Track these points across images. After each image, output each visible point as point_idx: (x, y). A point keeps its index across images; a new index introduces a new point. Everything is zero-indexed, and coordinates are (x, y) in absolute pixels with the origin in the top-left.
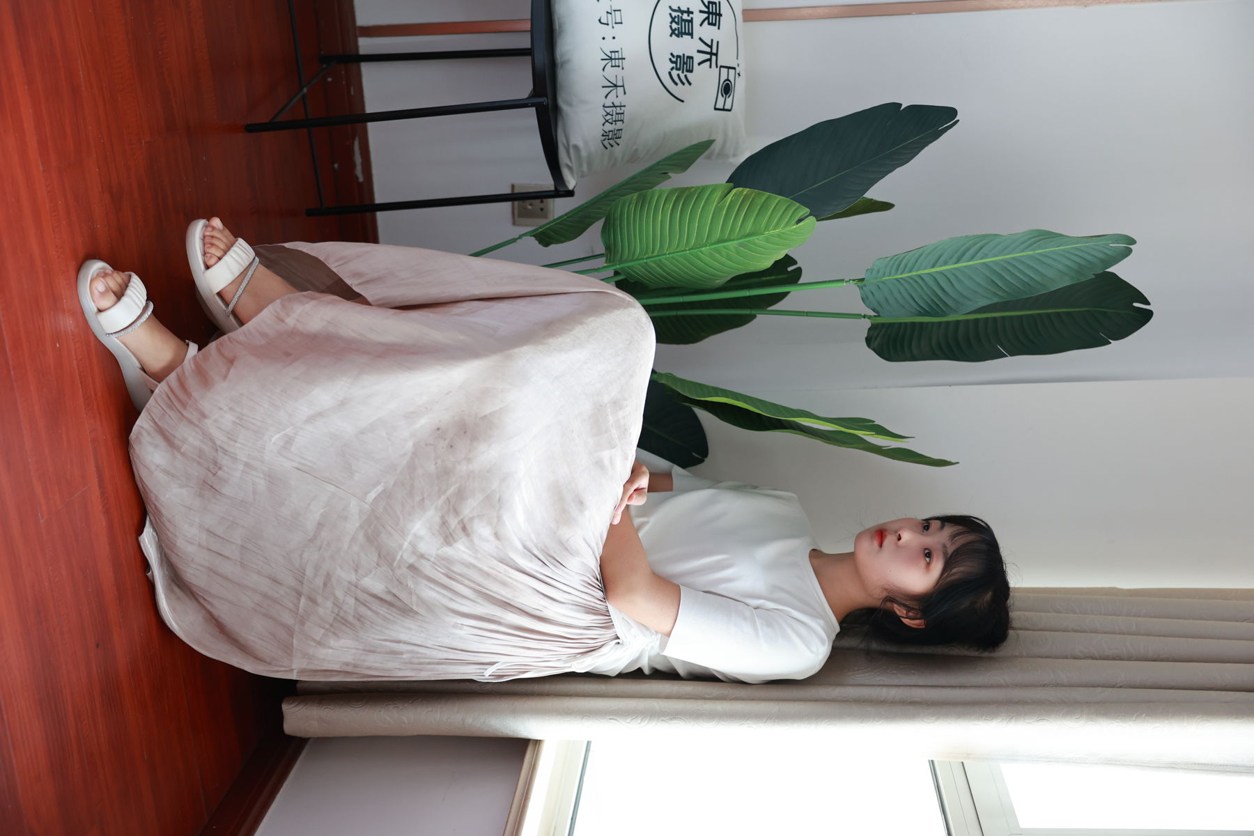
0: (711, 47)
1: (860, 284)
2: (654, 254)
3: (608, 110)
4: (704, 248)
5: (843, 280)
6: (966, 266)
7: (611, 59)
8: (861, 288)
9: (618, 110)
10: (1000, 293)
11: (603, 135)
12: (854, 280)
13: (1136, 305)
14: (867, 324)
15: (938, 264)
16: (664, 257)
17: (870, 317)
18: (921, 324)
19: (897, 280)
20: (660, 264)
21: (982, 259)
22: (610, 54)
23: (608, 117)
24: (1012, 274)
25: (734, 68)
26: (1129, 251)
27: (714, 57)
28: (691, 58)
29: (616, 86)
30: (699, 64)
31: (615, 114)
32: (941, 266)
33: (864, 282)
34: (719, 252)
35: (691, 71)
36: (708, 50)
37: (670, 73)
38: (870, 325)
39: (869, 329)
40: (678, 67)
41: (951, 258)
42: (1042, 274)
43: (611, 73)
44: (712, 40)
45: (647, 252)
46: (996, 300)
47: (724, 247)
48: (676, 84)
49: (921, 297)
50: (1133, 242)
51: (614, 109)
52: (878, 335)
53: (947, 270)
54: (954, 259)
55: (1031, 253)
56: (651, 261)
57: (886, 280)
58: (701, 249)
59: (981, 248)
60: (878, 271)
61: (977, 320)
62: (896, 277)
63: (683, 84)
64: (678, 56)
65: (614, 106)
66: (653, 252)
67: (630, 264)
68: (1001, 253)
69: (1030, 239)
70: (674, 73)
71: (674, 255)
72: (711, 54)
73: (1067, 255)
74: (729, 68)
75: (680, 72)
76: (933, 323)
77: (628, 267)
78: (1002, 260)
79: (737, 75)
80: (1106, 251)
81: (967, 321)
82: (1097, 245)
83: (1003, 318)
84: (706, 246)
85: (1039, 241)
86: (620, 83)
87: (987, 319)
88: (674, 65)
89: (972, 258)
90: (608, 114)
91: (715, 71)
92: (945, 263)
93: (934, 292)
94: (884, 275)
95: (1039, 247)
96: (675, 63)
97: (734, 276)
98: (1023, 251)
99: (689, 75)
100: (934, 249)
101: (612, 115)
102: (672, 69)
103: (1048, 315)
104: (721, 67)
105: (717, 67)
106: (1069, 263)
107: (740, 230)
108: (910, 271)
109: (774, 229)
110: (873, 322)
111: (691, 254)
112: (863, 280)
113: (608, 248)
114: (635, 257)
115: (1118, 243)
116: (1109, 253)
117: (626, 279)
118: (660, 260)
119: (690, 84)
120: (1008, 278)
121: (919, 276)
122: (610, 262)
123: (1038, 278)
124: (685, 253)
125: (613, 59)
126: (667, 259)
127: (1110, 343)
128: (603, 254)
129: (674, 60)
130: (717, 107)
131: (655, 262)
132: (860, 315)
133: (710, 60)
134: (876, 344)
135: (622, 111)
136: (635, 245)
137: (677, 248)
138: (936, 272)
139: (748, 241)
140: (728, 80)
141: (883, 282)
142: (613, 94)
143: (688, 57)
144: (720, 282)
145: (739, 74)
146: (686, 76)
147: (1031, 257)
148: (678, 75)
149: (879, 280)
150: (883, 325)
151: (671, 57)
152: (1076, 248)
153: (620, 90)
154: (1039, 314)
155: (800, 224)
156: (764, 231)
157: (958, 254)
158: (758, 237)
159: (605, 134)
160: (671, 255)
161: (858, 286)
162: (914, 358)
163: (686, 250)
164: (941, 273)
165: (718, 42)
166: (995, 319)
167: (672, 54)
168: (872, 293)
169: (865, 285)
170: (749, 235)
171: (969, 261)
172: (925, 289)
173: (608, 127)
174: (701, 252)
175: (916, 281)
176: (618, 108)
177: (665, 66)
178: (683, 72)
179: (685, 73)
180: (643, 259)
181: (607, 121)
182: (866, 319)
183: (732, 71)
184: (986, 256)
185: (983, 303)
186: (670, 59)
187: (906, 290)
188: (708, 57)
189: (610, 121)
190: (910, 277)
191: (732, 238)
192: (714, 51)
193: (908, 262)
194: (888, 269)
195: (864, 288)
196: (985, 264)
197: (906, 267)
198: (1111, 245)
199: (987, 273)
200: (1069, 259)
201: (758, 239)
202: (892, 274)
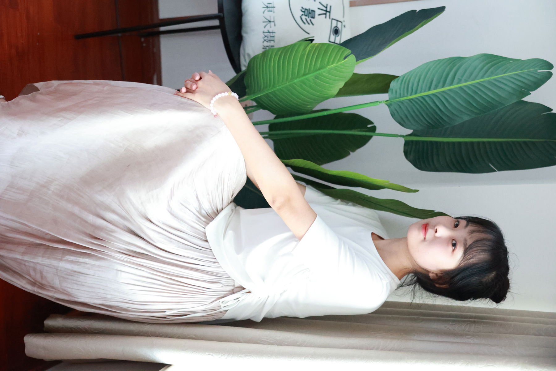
0: (326, 7)
2: (271, 87)
3: (266, 34)
7: (267, 7)
8: (389, 106)
9: (271, 35)
10: (475, 111)
11: (263, 48)
12: (384, 101)
14: (402, 141)
15: (432, 87)
16: (276, 89)
17: (403, 136)
19: (409, 100)
20: (275, 95)
21: (458, 83)
22: (267, 5)
23: (266, 38)
24: (480, 96)
25: (341, 22)
26: (550, 75)
27: (328, 14)
28: (314, 11)
29: (270, 21)
30: (319, 15)
31: (269, 36)
35: (313, 17)
36: (325, 9)
37: (301, 17)
38: (404, 143)
40: (306, 14)
42: (499, 96)
43: (268, 15)
44: (327, 5)
46: (473, 116)
47: (307, 79)
48: (304, 23)
49: (427, 114)
50: (552, 67)
51: (269, 34)
53: (438, 93)
54: (441, 83)
55: (489, 79)
56: (270, 93)
57: (403, 100)
58: (295, 81)
59: (456, 74)
60: (396, 92)
62: (408, 98)
63: (309, 24)
64: (306, 9)
65: (269, 32)
67: (260, 95)
68: (470, 78)
70: (304, 17)
72: (326, 11)
73: (512, 80)
74: (338, 21)
75: (307, 17)
78: (471, 85)
79: (343, 27)
80: (537, 76)
84: (297, 79)
86: (272, 20)
87: (478, 144)
88: (303, 13)
89: (452, 82)
90: (266, 36)
91: (328, 21)
92: (436, 87)
93: (434, 110)
94: (400, 96)
95: (492, 74)
96: (304, 12)
99: (312, 19)
101: (268, 37)
102: (302, 15)
104: (333, 19)
105: (330, 18)
106: (513, 86)
107: (314, 68)
108: (416, 93)
109: (332, 64)
110: (405, 139)
111: (290, 84)
112: (388, 100)
115: (543, 70)
116: (539, 77)
119: (313, 24)
120: (477, 98)
121: (423, 97)
125: (269, 7)
126: (278, 91)
129: (303, 10)
130: (331, 40)
131: (272, 93)
132: (398, 135)
133: (325, 14)
134: (412, 157)
135: (273, 36)
137: (282, 81)
139: (319, 74)
140: (337, 27)
141: (402, 102)
142: (268, 26)
143: (312, 11)
145: (344, 26)
146: (310, 20)
147: (489, 82)
148: (306, 19)
149: (397, 99)
150: (412, 142)
151: (301, 9)
153: (272, 24)
155: (346, 60)
156: (327, 66)
158: (324, 70)
159: (264, 48)
161: (387, 105)
162: (437, 170)
164: (434, 95)
165: (331, 7)
166: (484, 145)
167: (302, 8)
168: (397, 111)
170: (320, 69)
172: (429, 108)
173: (266, 44)
174: (295, 83)
175: (422, 102)
176: (271, 34)
177: (298, 14)
178: (309, 17)
179: (310, 18)
180: (265, 91)
181: (265, 40)
183: (339, 23)
185: (466, 118)
186: (301, 10)
188: (324, 12)
189: (267, 40)
190: (416, 98)
191: (310, 72)
192: (328, 10)
193: (413, 85)
194: (402, 90)
195: (391, 106)
196: (461, 88)
197: (412, 89)
198: (538, 71)
199: (464, 96)
200: (513, 83)
201: (324, 72)
202: (405, 95)
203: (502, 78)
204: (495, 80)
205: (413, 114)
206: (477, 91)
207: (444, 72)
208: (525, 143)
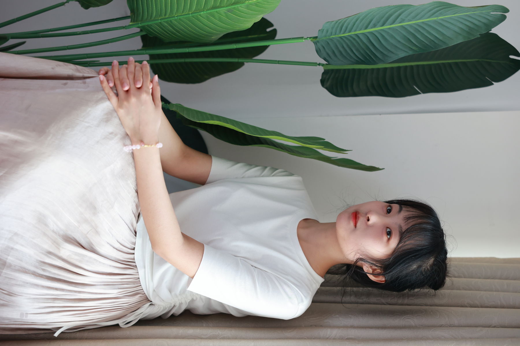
1: (314, 40)
2: (167, 16)
4: (202, 13)
5: (302, 38)
6: (389, 28)
8: (315, 43)
10: (414, 48)
12: (310, 38)
13: (512, 57)
14: (321, 70)
15: (370, 26)
16: (173, 18)
17: (323, 65)
18: (360, 70)
19: (341, 37)
20: (171, 24)
21: (400, 23)
24: (422, 34)
26: (504, 18)
32: (372, 28)
33: (318, 39)
34: (213, 16)
38: (323, 71)
39: (323, 74)
41: (378, 22)
42: (443, 34)
45: (161, 15)
46: (411, 53)
47: (217, 12)
49: (358, 50)
50: (507, 11)
52: (328, 79)
53: (376, 31)
54: (381, 23)
55: (436, 18)
56: (164, 22)
57: (333, 38)
58: (200, 13)
59: (400, 15)
60: (327, 31)
61: (399, 68)
62: (340, 36)
66: (165, 15)
67: (149, 23)
68: (414, 18)
69: (434, 8)
71: (180, 17)
73: (460, 20)
76: (368, 70)
77: (148, 26)
78: (414, 24)
80: (488, 18)
81: (392, 68)
82: (482, 13)
83: (418, 66)
84: (204, 11)
85: (440, 10)
87: (406, 67)
89: (393, 22)
92: (375, 26)
94: (331, 34)
95: (441, 14)
97: (225, 33)
98: (429, 17)
100: (365, 16)
103: (449, 64)
106: (461, 26)
108: (350, 32)
110: (325, 68)
111: (193, 16)
112: (316, 37)
113: (132, 11)
114: (152, 19)
115: (496, 12)
116: (490, 19)
117: (146, 34)
118: (171, 21)
120: (419, 36)
121: (356, 35)
122: (134, 22)
123: (440, 38)
124: (188, 16)
126: (175, 20)
127: (493, 84)
128: (129, 16)
131: (167, 22)
132: (316, 63)
134: (328, 84)
136: (152, 9)
137: (183, 12)
138: (369, 32)
139: (234, 8)
141: (331, 40)
144: (215, 38)
147: (435, 22)
149: (328, 37)
150: (332, 70)
152: (467, 15)
154: (443, 63)
157: (384, 19)
158: (241, 5)
160: (178, 18)
161: (313, 42)
162: (355, 95)
163: (189, 14)
164: (371, 33)
166: (412, 67)
168: (324, 47)
169: (318, 42)
170: (235, 3)
171: (391, 25)
172: (361, 44)
174: (200, 15)
175: (354, 39)
180: (158, 20)
182: (321, 67)
184: (403, 21)
185: (402, 55)
187: (348, 45)
190: (350, 36)
191: (222, 6)
193: (348, 24)
194: (334, 30)
195: (317, 43)
196: (402, 27)
197: (346, 28)
198: (491, 13)
199: (405, 33)
200: (461, 23)
201: (241, 6)
202: (337, 33)
203: (450, 18)
204: (442, 20)
205: (341, 49)
206: (420, 29)
207: (387, 13)
208: (456, 64)
